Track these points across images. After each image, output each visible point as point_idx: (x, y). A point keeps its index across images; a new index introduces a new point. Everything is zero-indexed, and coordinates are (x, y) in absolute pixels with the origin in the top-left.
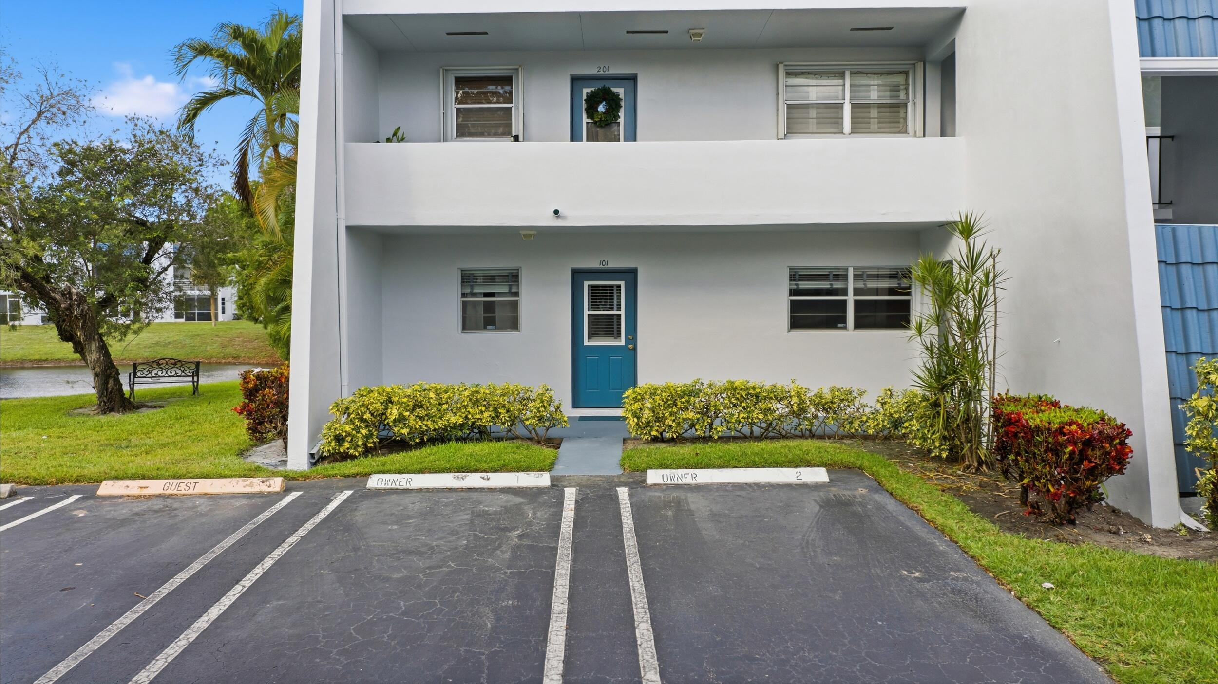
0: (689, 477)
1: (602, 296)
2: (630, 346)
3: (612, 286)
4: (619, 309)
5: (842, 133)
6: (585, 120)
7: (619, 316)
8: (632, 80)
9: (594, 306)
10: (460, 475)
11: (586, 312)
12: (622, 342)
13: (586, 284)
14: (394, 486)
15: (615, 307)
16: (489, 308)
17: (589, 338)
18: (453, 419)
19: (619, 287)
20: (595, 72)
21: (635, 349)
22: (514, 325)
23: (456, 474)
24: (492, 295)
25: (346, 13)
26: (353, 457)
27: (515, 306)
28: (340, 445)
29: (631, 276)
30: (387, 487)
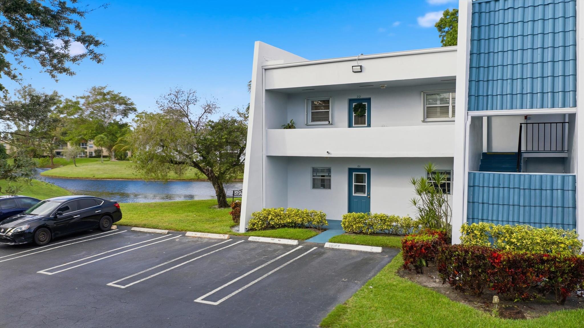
0: (337, 246)
1: (359, 179)
2: (369, 197)
3: (363, 174)
4: (365, 183)
5: (449, 117)
6: (354, 115)
7: (365, 185)
8: (369, 100)
9: (357, 181)
10: (273, 239)
11: (354, 184)
12: (366, 195)
13: (354, 173)
14: (255, 240)
15: (364, 182)
16: (323, 181)
17: (355, 193)
18: (288, 221)
19: (365, 174)
20: (356, 98)
21: (370, 198)
22: (330, 188)
23: (272, 238)
24: (323, 176)
25: (266, 89)
26: (256, 230)
27: (330, 180)
28: (254, 226)
29: (368, 171)
30: (253, 240)
